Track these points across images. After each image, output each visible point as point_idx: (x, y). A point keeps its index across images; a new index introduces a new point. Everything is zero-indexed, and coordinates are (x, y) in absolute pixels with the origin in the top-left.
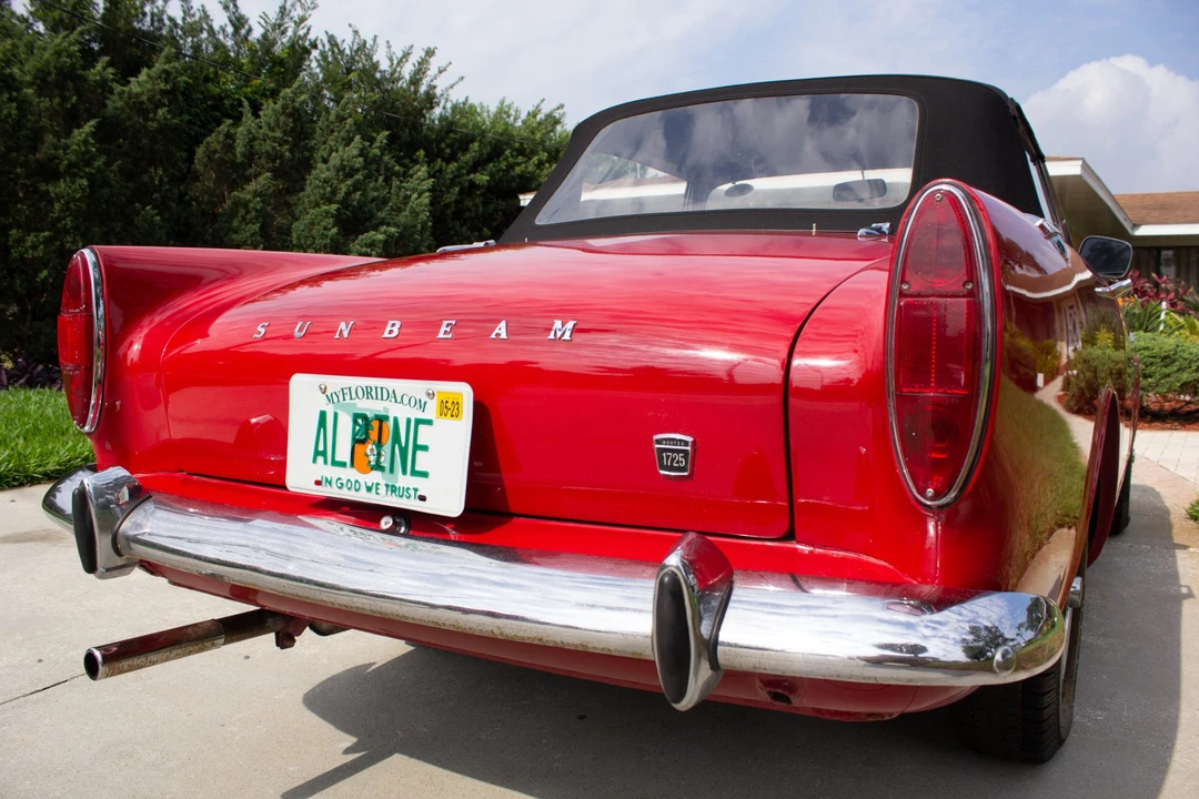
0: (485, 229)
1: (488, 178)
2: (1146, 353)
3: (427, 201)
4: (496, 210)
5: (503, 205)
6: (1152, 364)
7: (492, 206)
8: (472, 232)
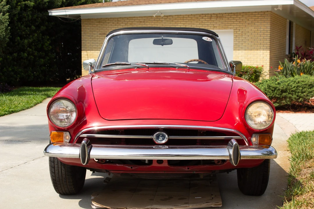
0: (33, 26)
1: (34, 4)
2: (303, 83)
3: (8, 17)
4: (37, 17)
5: (40, 15)
6: (305, 87)
7: (36, 16)
8: (26, 27)
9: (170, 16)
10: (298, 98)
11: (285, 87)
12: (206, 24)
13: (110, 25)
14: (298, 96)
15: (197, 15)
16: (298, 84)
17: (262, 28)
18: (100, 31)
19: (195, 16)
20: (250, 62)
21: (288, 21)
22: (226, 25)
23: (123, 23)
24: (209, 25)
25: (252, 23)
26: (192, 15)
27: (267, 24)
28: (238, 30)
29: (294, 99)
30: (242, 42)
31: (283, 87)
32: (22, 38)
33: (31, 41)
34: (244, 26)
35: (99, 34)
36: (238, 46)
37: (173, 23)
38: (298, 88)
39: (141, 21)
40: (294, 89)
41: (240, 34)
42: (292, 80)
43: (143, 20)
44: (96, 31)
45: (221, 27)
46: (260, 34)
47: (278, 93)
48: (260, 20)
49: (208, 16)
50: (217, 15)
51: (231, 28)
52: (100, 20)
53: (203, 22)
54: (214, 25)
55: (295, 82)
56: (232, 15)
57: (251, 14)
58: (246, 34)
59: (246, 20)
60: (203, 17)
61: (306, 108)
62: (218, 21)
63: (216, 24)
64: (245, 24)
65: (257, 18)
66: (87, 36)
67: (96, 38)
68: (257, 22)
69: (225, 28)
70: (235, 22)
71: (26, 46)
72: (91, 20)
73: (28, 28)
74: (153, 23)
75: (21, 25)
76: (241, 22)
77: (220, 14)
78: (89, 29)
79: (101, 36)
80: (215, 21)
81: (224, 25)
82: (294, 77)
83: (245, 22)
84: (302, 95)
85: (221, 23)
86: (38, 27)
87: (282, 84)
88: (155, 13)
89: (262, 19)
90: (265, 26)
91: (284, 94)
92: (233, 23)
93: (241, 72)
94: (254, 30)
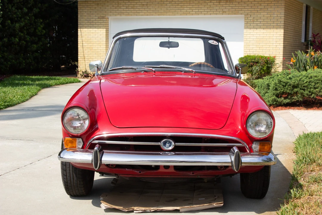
0: (24, 9)
2: (316, 78)
6: (318, 83)
8: (18, 10)
10: (310, 94)
11: (297, 82)
12: (214, 8)
13: (110, 8)
14: (310, 92)
16: (311, 80)
17: (275, 13)
18: (99, 14)
20: (262, 51)
21: (305, 5)
22: (236, 10)
23: (124, 6)
24: (218, 10)
25: (264, 8)
27: (281, 10)
28: (250, 16)
29: (306, 95)
30: (254, 29)
31: (295, 82)
32: (13, 21)
33: (22, 24)
34: (256, 12)
35: (97, 18)
36: (249, 34)
37: (179, 7)
38: (310, 83)
39: (143, 4)
40: (306, 84)
41: (251, 20)
42: (304, 74)
43: (146, 3)
44: (94, 14)
45: (231, 12)
46: (274, 20)
47: (289, 89)
48: (273, 5)
51: (241, 14)
52: (99, 2)
53: (212, 6)
54: (224, 10)
55: (307, 77)
58: (258, 20)
59: (258, 5)
61: (318, 105)
62: (228, 6)
63: (226, 9)
64: (257, 9)
66: (85, 20)
67: (94, 22)
68: (270, 7)
69: (235, 14)
70: (246, 7)
71: (17, 31)
72: (89, 2)
73: (20, 11)
74: (156, 7)
75: (12, 7)
76: (253, 7)
78: (86, 12)
79: (100, 19)
80: (224, 6)
81: (234, 10)
82: (307, 71)
83: (257, 7)
84: (315, 91)
85: (231, 8)
86: (30, 9)
87: (293, 79)
89: (275, 5)
90: (279, 11)
91: (296, 90)
92: (244, 7)
93: (252, 62)
94: (267, 16)
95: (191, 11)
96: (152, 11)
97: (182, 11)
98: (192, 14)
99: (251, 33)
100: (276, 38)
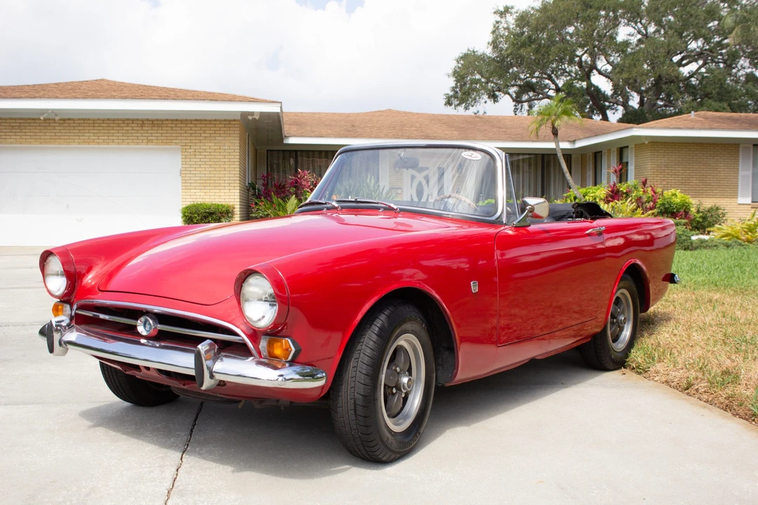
9: (69, 119)
12: (134, 135)
15: (118, 120)
17: (226, 144)
19: (115, 122)
20: (209, 197)
21: (247, 134)
22: (168, 138)
24: (139, 138)
25: (210, 136)
26: (108, 119)
27: (235, 140)
28: (189, 147)
30: (196, 166)
34: (199, 141)
36: (189, 172)
37: (75, 131)
39: (13, 126)
41: (192, 154)
43: (18, 124)
45: (160, 141)
46: (224, 154)
48: (223, 132)
49: (137, 122)
50: (152, 121)
51: (176, 144)
53: (130, 132)
54: (149, 138)
56: (178, 122)
57: (209, 122)
58: (202, 154)
59: (200, 132)
60: (128, 124)
62: (155, 132)
63: (152, 136)
64: (200, 138)
65: (218, 129)
68: (219, 135)
69: (166, 144)
70: (182, 135)
74: (35, 131)
76: (193, 135)
77: (157, 120)
80: (149, 132)
81: (165, 138)
83: (199, 135)
85: (160, 135)
88: (43, 114)
89: (226, 132)
90: (231, 142)
92: (179, 135)
94: (215, 147)
95: (97, 138)
96: (29, 137)
97: (81, 137)
98: (99, 143)
99: (192, 172)
100: (228, 179)
